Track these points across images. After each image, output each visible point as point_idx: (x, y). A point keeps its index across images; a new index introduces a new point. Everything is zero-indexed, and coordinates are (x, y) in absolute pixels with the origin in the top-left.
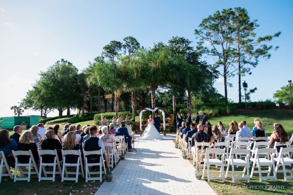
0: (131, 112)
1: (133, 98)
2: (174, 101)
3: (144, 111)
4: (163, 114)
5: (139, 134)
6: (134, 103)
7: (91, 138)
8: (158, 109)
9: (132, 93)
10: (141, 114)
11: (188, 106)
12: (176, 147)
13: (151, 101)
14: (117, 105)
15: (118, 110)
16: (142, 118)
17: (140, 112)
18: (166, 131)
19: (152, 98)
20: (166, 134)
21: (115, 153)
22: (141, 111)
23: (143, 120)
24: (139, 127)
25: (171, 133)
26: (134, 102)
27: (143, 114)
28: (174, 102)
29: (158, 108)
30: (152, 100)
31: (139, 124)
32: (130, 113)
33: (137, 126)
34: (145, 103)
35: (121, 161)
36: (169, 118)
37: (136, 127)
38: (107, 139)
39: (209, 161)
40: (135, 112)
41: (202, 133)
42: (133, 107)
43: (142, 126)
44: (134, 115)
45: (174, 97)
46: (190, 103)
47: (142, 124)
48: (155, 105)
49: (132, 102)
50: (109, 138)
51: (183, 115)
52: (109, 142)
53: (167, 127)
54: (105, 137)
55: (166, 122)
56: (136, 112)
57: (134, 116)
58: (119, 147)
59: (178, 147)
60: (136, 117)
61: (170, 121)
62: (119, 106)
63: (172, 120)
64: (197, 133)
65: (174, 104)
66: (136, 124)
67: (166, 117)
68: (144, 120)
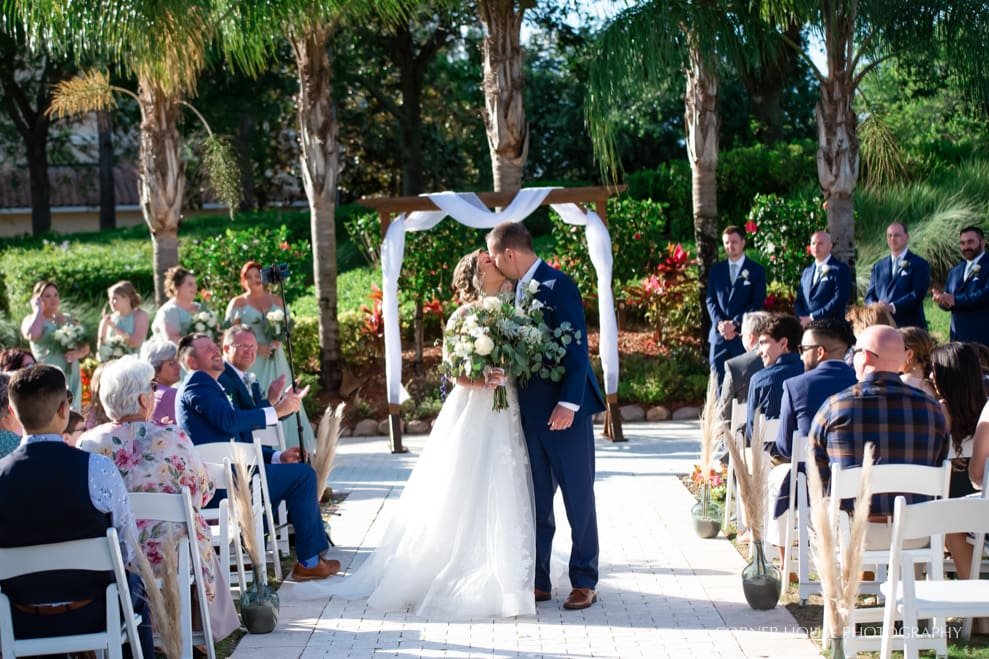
0: (300, 232)
1: (314, 95)
2: (696, 115)
3: (417, 220)
4: (598, 243)
5: (383, 434)
6: (323, 147)
7: (31, 447)
8: (554, 198)
9: (302, 48)
10: (391, 253)
11: (829, 162)
12: (701, 526)
13: (481, 127)
14: (160, 169)
15: (172, 220)
16: (403, 284)
17: (380, 232)
18: (624, 399)
19: (489, 91)
20: (628, 430)
21: (205, 571)
22: (387, 223)
23: (412, 305)
24: (378, 366)
25: (670, 419)
26: (323, 133)
27: (407, 252)
28: (703, 129)
29: (546, 190)
30: (493, 118)
31: (380, 344)
32: (289, 240)
33: (354, 367)
34: (429, 135)
35: (248, 641)
36: (652, 284)
37: (346, 374)
38: (136, 462)
39: (919, 595)
40: (332, 231)
41: (890, 397)
42: (319, 187)
43: (405, 362)
44: (331, 265)
45: (702, 85)
46: (841, 133)
47: (407, 339)
48: (520, 162)
49: (306, 139)
50: (148, 458)
51: (777, 251)
52: (150, 489)
53: (632, 366)
54: (117, 448)
55: (630, 318)
56: (341, 235)
57: (323, 273)
58: (224, 531)
59: (717, 527)
60: (343, 279)
61: (664, 309)
62: (182, 183)
63: (676, 297)
64: (853, 390)
65: (699, 154)
66: (346, 348)
67: (620, 272)
68: (420, 308)
